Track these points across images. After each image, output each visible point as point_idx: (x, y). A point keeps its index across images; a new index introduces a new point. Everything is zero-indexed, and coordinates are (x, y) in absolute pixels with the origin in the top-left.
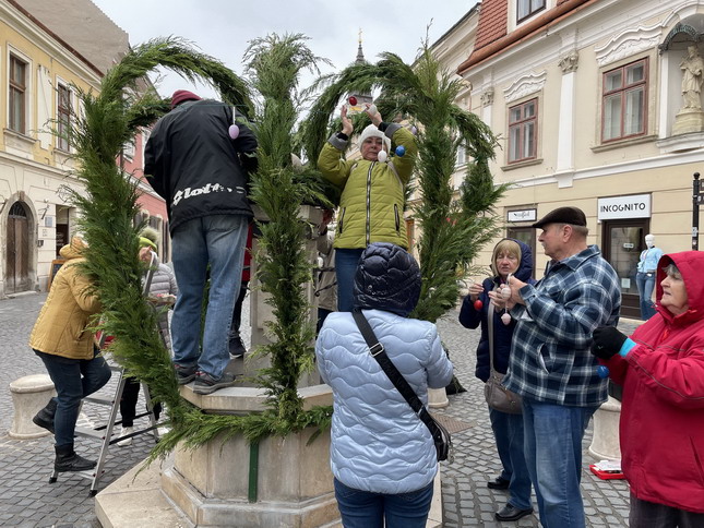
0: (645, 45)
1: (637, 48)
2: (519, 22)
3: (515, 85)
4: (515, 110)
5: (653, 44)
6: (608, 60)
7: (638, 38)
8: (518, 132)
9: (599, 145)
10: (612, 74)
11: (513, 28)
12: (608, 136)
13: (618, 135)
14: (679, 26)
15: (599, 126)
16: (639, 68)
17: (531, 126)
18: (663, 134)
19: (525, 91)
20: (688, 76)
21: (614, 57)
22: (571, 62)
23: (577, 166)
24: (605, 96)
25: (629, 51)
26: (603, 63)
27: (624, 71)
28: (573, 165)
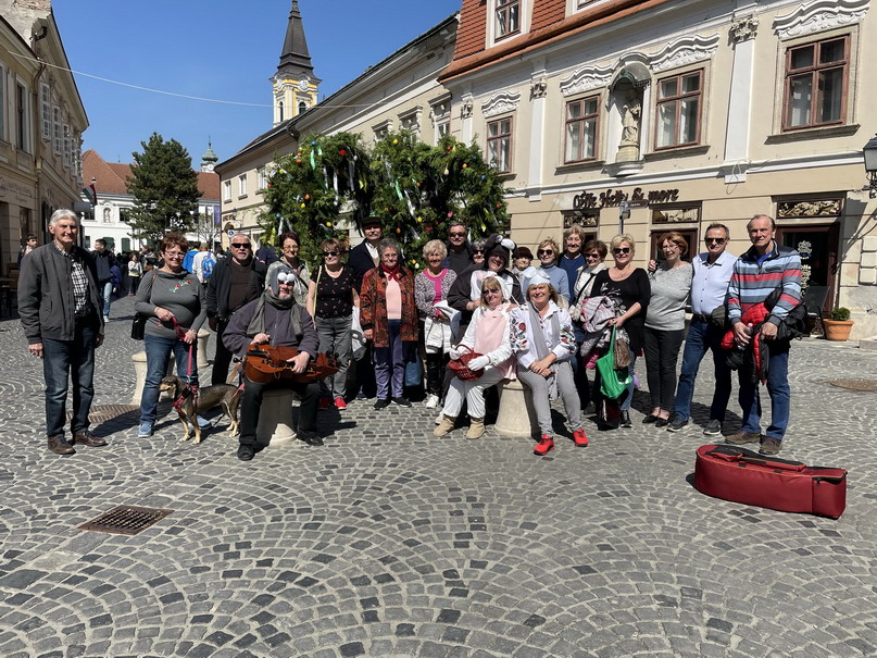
0: (599, 83)
1: (591, 85)
2: (497, 40)
3: (493, 101)
4: (493, 126)
5: (604, 83)
6: (571, 91)
7: (594, 76)
8: (495, 144)
9: (561, 165)
10: (574, 106)
11: (491, 45)
12: (569, 159)
13: (575, 159)
14: (623, 72)
15: (562, 149)
16: (593, 103)
17: (507, 142)
18: (610, 161)
19: (501, 108)
20: (628, 114)
21: (575, 89)
22: (542, 89)
23: (544, 183)
24: (568, 122)
25: (587, 85)
26: (566, 94)
27: (583, 103)
28: (541, 182)
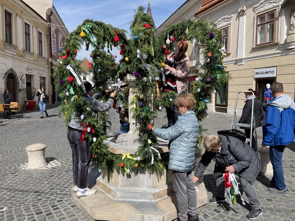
1: (271, 6)
6: (259, 10)
10: (261, 17)
12: (259, 43)
13: (263, 43)
15: (255, 39)
16: (272, 14)
17: (226, 39)
18: (282, 42)
19: (223, 24)
20: (293, 18)
21: (262, 9)
22: (244, 11)
23: (245, 56)
24: (258, 26)
25: (268, 7)
26: (257, 12)
27: (267, 15)
28: (244, 55)
